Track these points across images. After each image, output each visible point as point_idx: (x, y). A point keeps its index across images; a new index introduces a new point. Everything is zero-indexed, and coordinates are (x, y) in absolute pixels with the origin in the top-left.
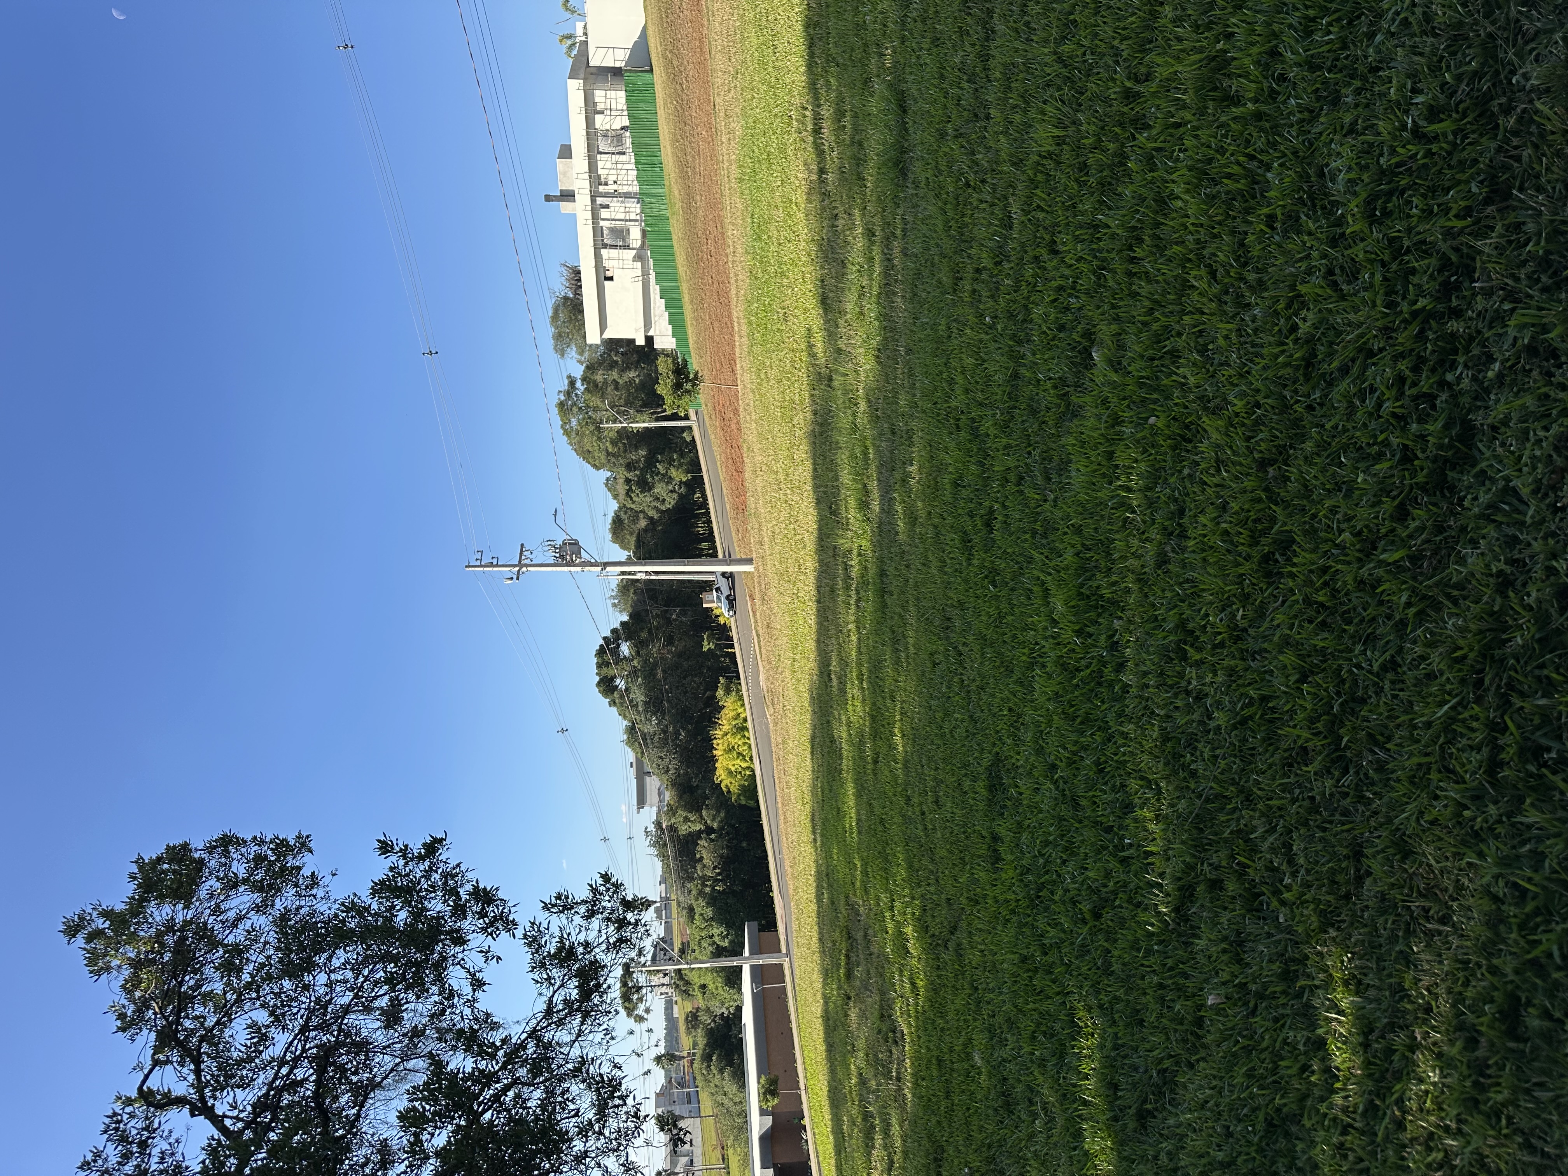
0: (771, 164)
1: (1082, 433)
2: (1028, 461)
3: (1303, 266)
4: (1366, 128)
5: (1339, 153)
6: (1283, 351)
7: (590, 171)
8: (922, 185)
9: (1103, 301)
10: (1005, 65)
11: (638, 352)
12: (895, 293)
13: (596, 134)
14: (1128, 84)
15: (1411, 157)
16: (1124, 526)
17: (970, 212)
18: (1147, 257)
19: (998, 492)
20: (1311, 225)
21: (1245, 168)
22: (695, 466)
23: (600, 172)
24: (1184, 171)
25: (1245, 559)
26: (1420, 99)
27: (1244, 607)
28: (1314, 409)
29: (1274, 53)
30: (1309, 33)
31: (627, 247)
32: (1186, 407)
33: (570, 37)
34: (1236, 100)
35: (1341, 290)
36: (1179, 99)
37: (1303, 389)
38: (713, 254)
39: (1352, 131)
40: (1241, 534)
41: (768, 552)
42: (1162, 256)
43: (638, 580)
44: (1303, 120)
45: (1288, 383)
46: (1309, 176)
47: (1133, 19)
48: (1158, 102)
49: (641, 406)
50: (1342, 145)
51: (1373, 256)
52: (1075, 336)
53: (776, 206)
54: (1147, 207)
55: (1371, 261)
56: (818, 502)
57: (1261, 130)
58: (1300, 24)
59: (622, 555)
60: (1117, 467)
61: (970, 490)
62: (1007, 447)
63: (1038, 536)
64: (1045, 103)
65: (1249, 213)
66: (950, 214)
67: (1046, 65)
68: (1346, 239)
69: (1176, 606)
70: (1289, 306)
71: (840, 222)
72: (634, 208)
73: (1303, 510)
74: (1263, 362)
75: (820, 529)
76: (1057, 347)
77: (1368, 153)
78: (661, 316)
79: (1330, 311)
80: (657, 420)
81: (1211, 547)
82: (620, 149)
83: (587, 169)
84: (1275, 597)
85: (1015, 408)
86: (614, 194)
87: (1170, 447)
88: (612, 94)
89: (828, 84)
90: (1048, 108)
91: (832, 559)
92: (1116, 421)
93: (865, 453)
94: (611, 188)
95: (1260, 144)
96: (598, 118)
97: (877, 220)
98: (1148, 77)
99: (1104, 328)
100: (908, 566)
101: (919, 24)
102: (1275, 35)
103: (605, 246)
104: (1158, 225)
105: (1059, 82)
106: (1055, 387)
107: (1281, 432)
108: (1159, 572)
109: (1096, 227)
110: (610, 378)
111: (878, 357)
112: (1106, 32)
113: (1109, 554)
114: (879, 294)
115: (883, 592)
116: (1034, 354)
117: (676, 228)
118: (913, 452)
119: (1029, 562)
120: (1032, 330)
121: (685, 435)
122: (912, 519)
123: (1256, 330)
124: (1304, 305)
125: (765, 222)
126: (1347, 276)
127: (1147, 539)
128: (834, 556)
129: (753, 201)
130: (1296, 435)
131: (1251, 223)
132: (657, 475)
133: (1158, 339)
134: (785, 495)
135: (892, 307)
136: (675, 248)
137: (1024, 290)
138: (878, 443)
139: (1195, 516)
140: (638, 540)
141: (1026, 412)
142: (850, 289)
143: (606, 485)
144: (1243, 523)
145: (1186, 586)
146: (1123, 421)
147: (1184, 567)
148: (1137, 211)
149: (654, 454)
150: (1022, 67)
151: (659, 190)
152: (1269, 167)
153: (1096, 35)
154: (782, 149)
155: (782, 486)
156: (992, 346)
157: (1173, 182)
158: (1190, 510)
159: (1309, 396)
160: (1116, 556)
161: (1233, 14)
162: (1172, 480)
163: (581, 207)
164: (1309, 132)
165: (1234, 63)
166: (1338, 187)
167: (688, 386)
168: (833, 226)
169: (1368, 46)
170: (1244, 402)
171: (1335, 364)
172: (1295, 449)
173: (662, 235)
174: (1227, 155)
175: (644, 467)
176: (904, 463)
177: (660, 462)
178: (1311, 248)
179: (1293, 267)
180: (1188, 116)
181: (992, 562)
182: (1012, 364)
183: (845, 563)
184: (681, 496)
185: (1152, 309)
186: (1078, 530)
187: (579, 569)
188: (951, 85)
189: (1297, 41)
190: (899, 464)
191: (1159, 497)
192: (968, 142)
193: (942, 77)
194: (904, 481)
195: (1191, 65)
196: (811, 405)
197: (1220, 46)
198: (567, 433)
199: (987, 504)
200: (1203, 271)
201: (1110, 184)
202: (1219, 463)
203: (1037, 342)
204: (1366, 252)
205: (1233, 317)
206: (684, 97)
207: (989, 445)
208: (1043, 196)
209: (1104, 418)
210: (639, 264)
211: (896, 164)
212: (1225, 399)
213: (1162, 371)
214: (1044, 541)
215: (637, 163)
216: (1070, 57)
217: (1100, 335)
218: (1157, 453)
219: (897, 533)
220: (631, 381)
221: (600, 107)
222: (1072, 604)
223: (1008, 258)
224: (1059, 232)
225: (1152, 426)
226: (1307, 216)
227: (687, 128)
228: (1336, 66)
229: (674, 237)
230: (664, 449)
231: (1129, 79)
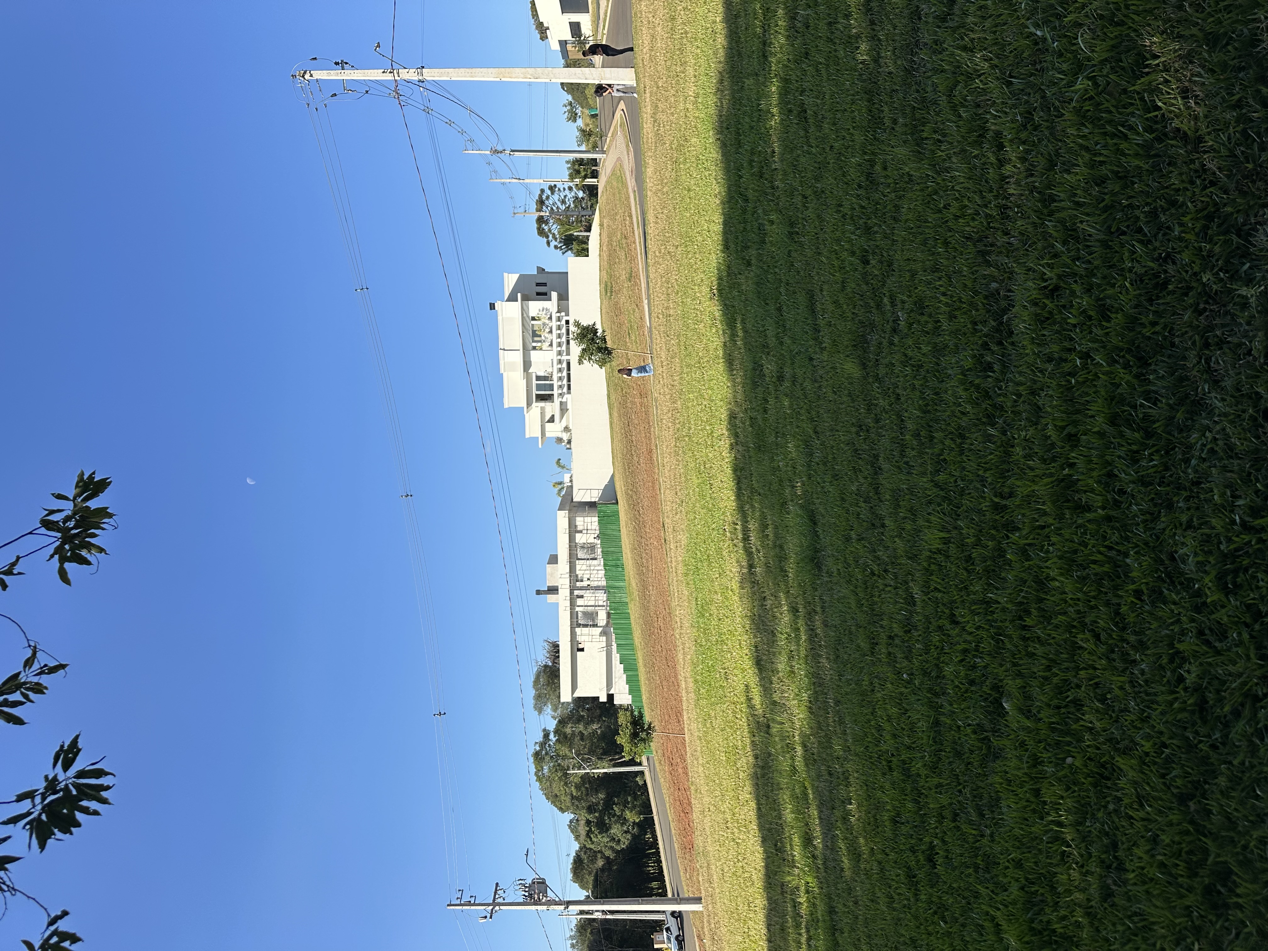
0: (710, 563)
1: (1007, 773)
2: (960, 798)
3: (1176, 628)
4: (1201, 524)
5: (1183, 543)
6: (1176, 699)
7: (570, 572)
8: (835, 574)
9: (1004, 660)
10: (893, 491)
11: (600, 708)
12: (820, 656)
13: (576, 546)
14: (996, 500)
15: (1246, 544)
16: (1062, 859)
17: (877, 593)
18: (1037, 625)
19: (937, 828)
20: (1175, 597)
21: (1106, 556)
22: (646, 808)
23: (578, 572)
24: (1056, 560)
25: (1187, 890)
26: (1240, 502)
27: (1198, 940)
28: (1217, 748)
29: (1111, 475)
30: (1135, 461)
31: (595, 626)
32: (1098, 749)
33: (560, 483)
34: (1088, 508)
35: (1215, 647)
36: (1039, 509)
37: (1203, 730)
38: (662, 628)
39: (1189, 526)
40: (1178, 865)
41: (717, 891)
42: (1049, 623)
43: (594, 920)
44: (1147, 520)
45: (1187, 725)
46: (1162, 561)
47: (992, 456)
48: (1023, 511)
49: (602, 754)
50: (1184, 537)
51: (1236, 619)
52: (985, 689)
53: (716, 592)
54: (1028, 587)
55: (1236, 623)
56: (764, 840)
57: (1113, 528)
58: (1127, 455)
59: (581, 894)
60: (1045, 803)
61: (909, 826)
62: (939, 786)
63: (981, 871)
64: (929, 514)
65: (1118, 590)
66: (861, 595)
67: (926, 489)
68: (1208, 607)
69: (1130, 941)
70: (1171, 661)
71: (769, 602)
72: (602, 597)
73: (1232, 841)
74: (1160, 709)
75: (767, 867)
76: (971, 698)
77: (1208, 542)
78: (620, 677)
79: (1210, 664)
80: (615, 766)
81: (1152, 880)
82: (592, 556)
83: (568, 570)
84: (1227, 929)
85: (941, 751)
86: (588, 588)
87: (1091, 784)
88: (588, 519)
89: (753, 506)
90: (932, 518)
91: (780, 897)
92: (1036, 762)
93: (805, 795)
94: (585, 584)
95: (1115, 537)
96: (578, 536)
97: (800, 600)
98: (1011, 495)
99: (1010, 682)
100: (856, 903)
101: (821, 466)
102: (1109, 463)
103: (579, 625)
104: (1041, 600)
105: (939, 500)
106: (975, 732)
107: (1193, 769)
108: (1106, 905)
109: (987, 603)
110: (577, 731)
111: (810, 708)
112: (972, 465)
113: (1053, 888)
114: (806, 656)
115: (833, 930)
116: (951, 705)
117: (634, 610)
118: (850, 792)
119: (976, 897)
120: (946, 684)
121: (638, 779)
122: (856, 855)
123: (1146, 681)
124: (1184, 660)
125: (707, 604)
126: (1217, 635)
127: (1088, 872)
128: (783, 893)
129: (697, 589)
130: (1206, 771)
131: (1121, 597)
132: (613, 817)
133: (1060, 690)
134: (733, 833)
135: (819, 667)
136: (633, 625)
137: (934, 652)
138: (816, 784)
139: (1129, 849)
140: (596, 880)
141: (951, 754)
142: (780, 653)
143: (570, 826)
144: (1178, 855)
145: (1136, 919)
146: (1043, 762)
147: (1129, 900)
148: (1022, 591)
149: (612, 797)
150: (906, 491)
151: (622, 584)
152: (1126, 555)
153: (964, 468)
154: (719, 551)
155: (729, 825)
156: (913, 698)
157: (1047, 567)
158: (1123, 843)
159: (1209, 736)
160: (1060, 889)
161: (1072, 451)
162: (1100, 815)
163: (562, 598)
164: (1154, 528)
165: (1080, 483)
166: (1190, 567)
167: (643, 735)
168: (762, 605)
169: (1186, 468)
170: (1151, 743)
171: (1227, 709)
172: (1209, 784)
173: (623, 615)
174: (1089, 547)
175: (603, 809)
176: (843, 802)
177: (616, 805)
178: (1179, 614)
179: (1167, 629)
180: (1051, 521)
181: (940, 898)
182: (932, 713)
183: (793, 900)
184: (634, 836)
185: (1049, 666)
186: (1019, 864)
187: (545, 907)
188: (851, 505)
189: (1128, 466)
190: (838, 803)
191: (1090, 831)
192: (869, 543)
193: (843, 499)
194: (845, 819)
195: (1045, 485)
196: (753, 750)
197: (1066, 471)
198: (539, 779)
199: (927, 839)
200: (1088, 635)
201: (994, 570)
202: (1141, 800)
203: (952, 695)
204: (1229, 616)
205: (1123, 671)
206: (641, 519)
207: (921, 784)
208: (939, 581)
209: (1025, 759)
210: (604, 638)
211: (812, 560)
212: (1132, 741)
213: (1069, 718)
214: (987, 876)
215: (605, 565)
216: (946, 484)
217: (1007, 688)
218: (1080, 790)
219: (842, 870)
220: (595, 732)
221: (579, 528)
222: (1026, 939)
223: (916, 628)
224: (957, 608)
225: (1071, 766)
226: (1168, 590)
227: (643, 540)
228: (1163, 482)
229: (632, 617)
230: (620, 792)
231: (996, 496)
